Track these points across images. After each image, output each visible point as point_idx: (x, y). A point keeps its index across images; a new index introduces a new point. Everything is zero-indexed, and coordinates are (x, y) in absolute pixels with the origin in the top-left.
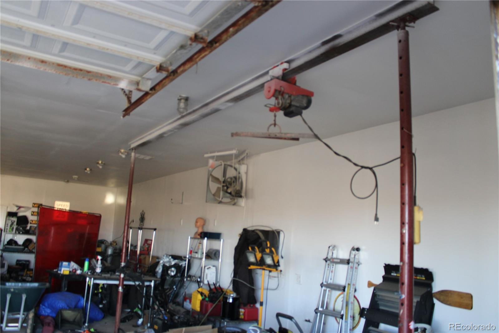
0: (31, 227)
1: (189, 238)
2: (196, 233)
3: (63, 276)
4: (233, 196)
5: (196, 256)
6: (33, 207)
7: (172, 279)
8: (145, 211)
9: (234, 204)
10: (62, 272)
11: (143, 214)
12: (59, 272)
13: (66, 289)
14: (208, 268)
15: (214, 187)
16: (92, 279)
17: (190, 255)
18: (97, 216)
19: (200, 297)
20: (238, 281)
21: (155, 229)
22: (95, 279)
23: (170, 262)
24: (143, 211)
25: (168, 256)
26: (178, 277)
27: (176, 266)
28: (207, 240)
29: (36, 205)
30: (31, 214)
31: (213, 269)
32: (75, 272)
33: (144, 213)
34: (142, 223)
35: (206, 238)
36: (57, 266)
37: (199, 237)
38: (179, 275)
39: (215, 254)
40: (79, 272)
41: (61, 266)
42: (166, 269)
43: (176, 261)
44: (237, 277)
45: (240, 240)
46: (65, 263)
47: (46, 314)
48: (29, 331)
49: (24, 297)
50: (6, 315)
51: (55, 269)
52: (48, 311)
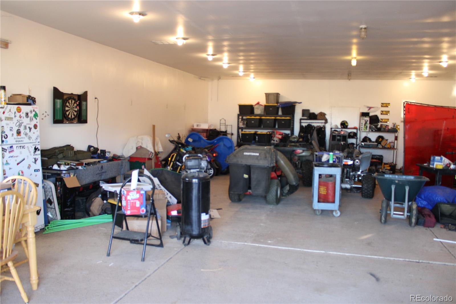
0: (381, 125)
3: (437, 170)
6: (382, 106)
10: (435, 167)
12: (431, 166)
13: (440, 183)
29: (384, 105)
30: (380, 113)
32: (449, 167)
36: (429, 161)
40: (452, 166)
41: (434, 160)
46: (437, 158)
47: (423, 206)
48: (414, 220)
49: (407, 189)
50: (392, 204)
51: (426, 163)
52: (425, 203)
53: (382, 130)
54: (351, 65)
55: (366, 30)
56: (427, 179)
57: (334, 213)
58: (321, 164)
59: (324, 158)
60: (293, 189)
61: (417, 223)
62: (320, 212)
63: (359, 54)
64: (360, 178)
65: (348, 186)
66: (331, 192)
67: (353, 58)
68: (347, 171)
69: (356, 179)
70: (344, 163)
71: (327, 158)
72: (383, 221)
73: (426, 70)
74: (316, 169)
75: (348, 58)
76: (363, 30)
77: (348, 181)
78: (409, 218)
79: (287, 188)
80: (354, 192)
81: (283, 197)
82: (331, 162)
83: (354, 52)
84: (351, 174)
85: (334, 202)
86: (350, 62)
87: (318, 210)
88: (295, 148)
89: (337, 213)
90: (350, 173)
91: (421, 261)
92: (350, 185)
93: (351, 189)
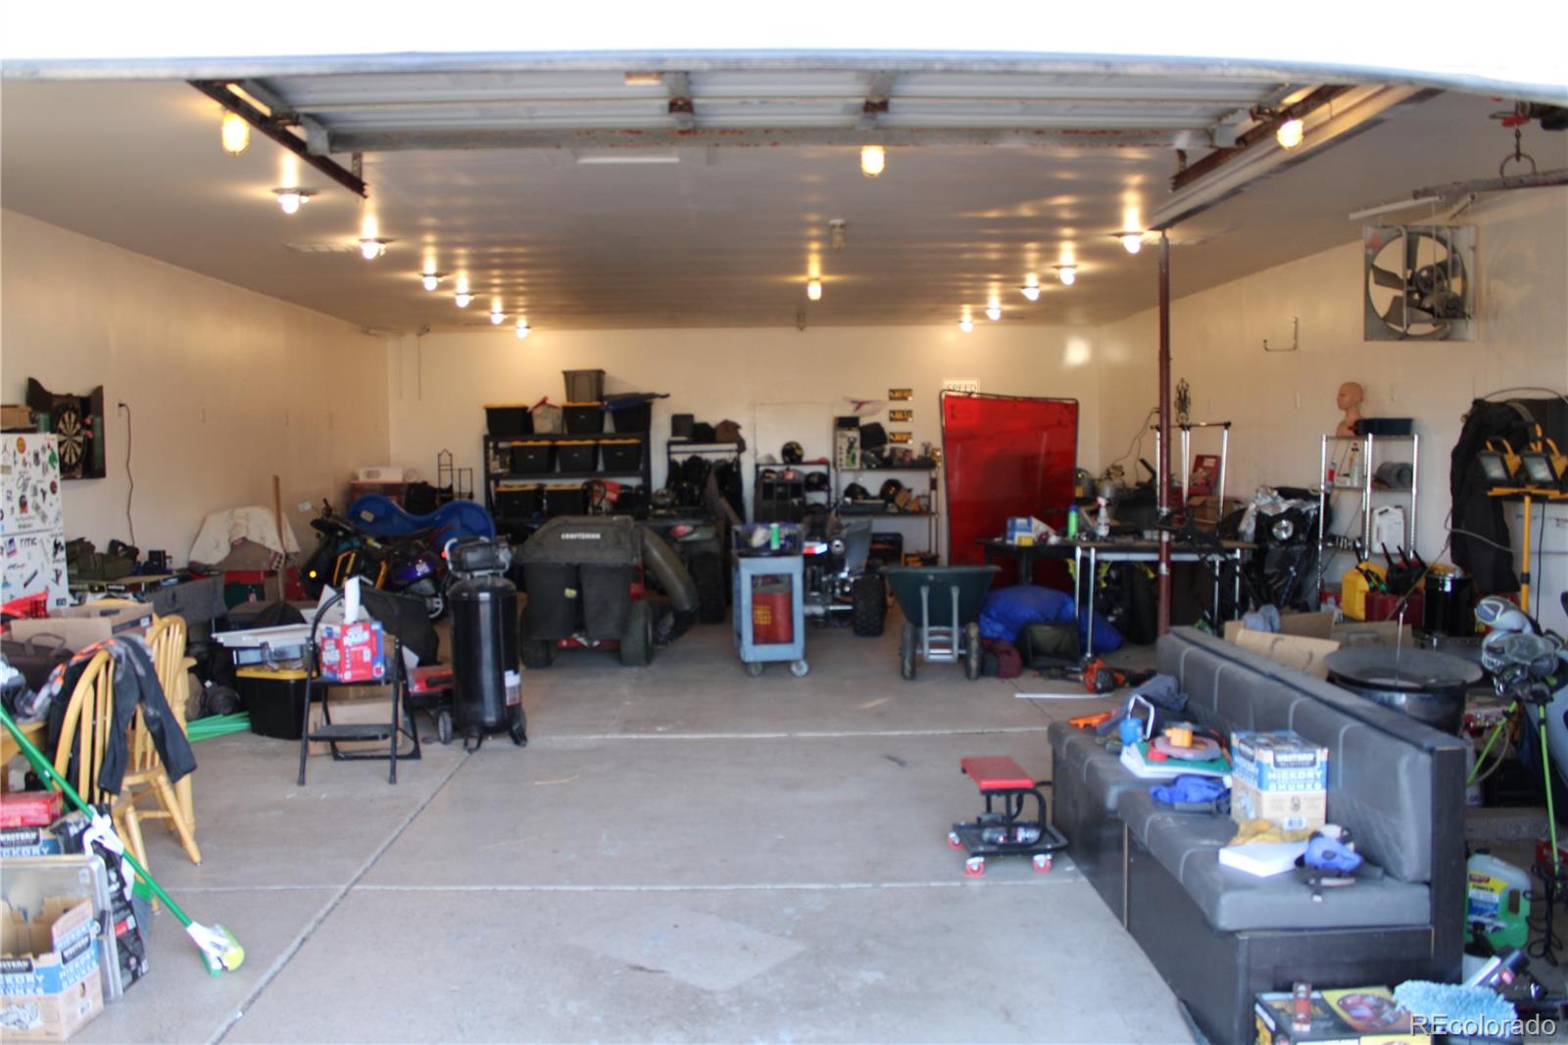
0: (893, 450)
1: (1324, 438)
2: (1343, 424)
3: (1021, 550)
4: (1439, 316)
5: (1345, 482)
6: (891, 398)
7: (1284, 548)
8: (1186, 380)
9: (1446, 338)
10: (1016, 542)
11: (1182, 387)
12: (1009, 542)
13: (1030, 579)
14: (1381, 513)
15: (1384, 298)
16: (1093, 551)
17: (1330, 483)
18: (1067, 406)
19: (1363, 585)
20: (1462, 535)
21: (1227, 425)
22: (1099, 550)
23: (1274, 504)
24: (1182, 381)
25: (1269, 491)
26: (1300, 543)
27: (1290, 514)
28: (1374, 440)
29: (896, 395)
30: (887, 419)
31: (1397, 515)
32: (1046, 540)
33: (1188, 385)
34: (1183, 414)
35: (1370, 436)
36: (1002, 530)
37: (1351, 433)
38: (1301, 537)
39: (1399, 475)
40: (1053, 540)
41: (1014, 528)
42: (1265, 523)
43: (1293, 502)
44: (1463, 527)
45: (1465, 430)
46: (1021, 521)
47: (995, 635)
48: (974, 663)
49: (955, 593)
50: (926, 629)
51: (997, 536)
52: (999, 628)
53: (895, 462)
54: (807, 298)
55: (843, 230)
56: (995, 568)
57: (794, 669)
58: (755, 553)
59: (759, 537)
60: (684, 623)
61: (983, 672)
62: (760, 667)
63: (828, 267)
64: (847, 589)
65: (819, 610)
66: (781, 618)
67: (811, 280)
68: (813, 572)
69: (838, 591)
70: (805, 551)
71: (764, 538)
72: (907, 673)
73: (995, 306)
74: (743, 561)
75: (802, 279)
76: (838, 230)
77: (817, 596)
78: (963, 659)
79: (670, 620)
80: (835, 627)
81: (660, 647)
82: (775, 546)
83: (814, 267)
84: (824, 579)
85: (790, 640)
86: (802, 289)
87: (755, 663)
88: (672, 523)
89: (800, 668)
90: (820, 576)
91: (986, 731)
92: (823, 606)
93: (830, 616)
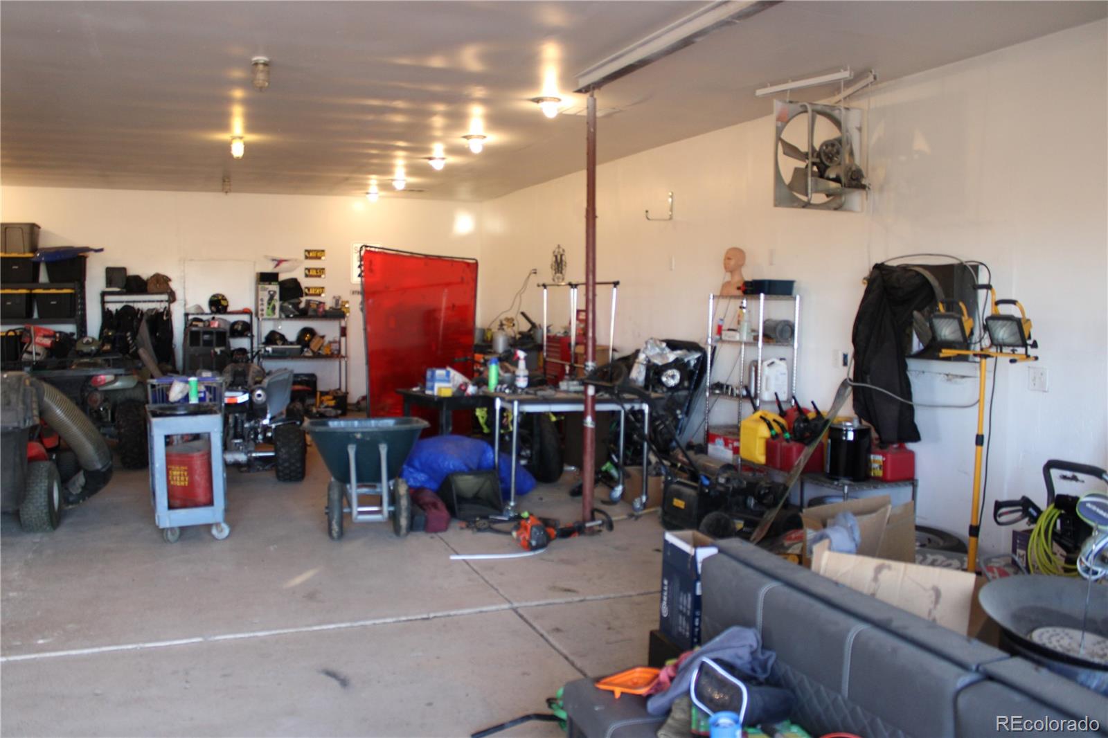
0: (308, 302)
1: (712, 297)
2: (726, 285)
3: (442, 401)
4: (845, 186)
5: (734, 337)
6: (307, 258)
7: (670, 393)
8: (563, 246)
9: (838, 208)
10: (436, 392)
11: (559, 252)
12: (428, 392)
13: (450, 429)
14: (770, 365)
15: (789, 166)
16: (516, 403)
17: (718, 337)
18: (468, 264)
19: (764, 432)
20: (870, 389)
21: (616, 284)
22: (521, 402)
23: (661, 355)
24: (559, 247)
25: (658, 343)
26: (685, 389)
27: (678, 364)
28: (765, 299)
29: (311, 254)
30: (303, 275)
31: (782, 367)
32: (465, 390)
33: (564, 251)
34: (558, 275)
35: (762, 295)
36: (422, 380)
37: (739, 293)
38: (686, 384)
39: (782, 332)
40: (471, 390)
41: (433, 379)
42: (655, 372)
43: (678, 353)
44: (868, 380)
45: (867, 292)
46: (440, 373)
47: (418, 484)
48: (404, 522)
49: (383, 450)
50: (354, 490)
51: (416, 386)
52: (422, 477)
53: (310, 313)
54: (231, 156)
55: (266, 68)
56: (424, 424)
57: (214, 532)
58: (169, 410)
59: (176, 393)
60: (96, 481)
61: (412, 527)
62: (178, 532)
63: (251, 127)
64: (269, 434)
65: (241, 457)
66: (199, 479)
67: (234, 138)
68: (236, 419)
69: (260, 437)
70: (226, 401)
71: (182, 392)
72: (335, 534)
73: (401, 177)
74: (155, 421)
75: (223, 137)
76: (261, 67)
77: (239, 443)
78: (394, 517)
79: (80, 479)
80: (258, 470)
81: (70, 507)
82: (194, 400)
83: (238, 123)
84: (247, 425)
85: (210, 503)
86: (227, 147)
87: (172, 529)
88: (92, 372)
89: (222, 531)
90: (243, 423)
92: (246, 454)
93: (251, 463)
